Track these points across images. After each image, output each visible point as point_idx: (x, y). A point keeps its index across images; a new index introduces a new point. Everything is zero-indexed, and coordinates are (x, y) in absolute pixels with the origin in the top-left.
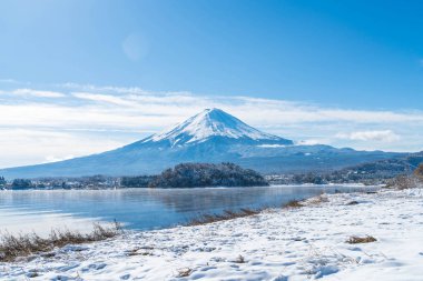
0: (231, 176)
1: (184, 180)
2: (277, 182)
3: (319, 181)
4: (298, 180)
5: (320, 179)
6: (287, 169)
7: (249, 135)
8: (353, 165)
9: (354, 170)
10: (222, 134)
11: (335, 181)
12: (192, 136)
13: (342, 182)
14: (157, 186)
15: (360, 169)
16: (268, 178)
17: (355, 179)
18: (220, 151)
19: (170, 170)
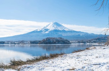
0: (61, 41)
1: (48, 42)
2: (73, 43)
3: (85, 43)
4: (79, 42)
5: (85, 42)
6: (75, 39)
7: (65, 30)
8: (94, 38)
9: (95, 40)
10: (57, 29)
11: (89, 43)
12: (49, 30)
13: (91, 43)
14: (41, 43)
15: (96, 39)
16: (71, 42)
17: (95, 42)
18: (56, 34)
19: (44, 39)
